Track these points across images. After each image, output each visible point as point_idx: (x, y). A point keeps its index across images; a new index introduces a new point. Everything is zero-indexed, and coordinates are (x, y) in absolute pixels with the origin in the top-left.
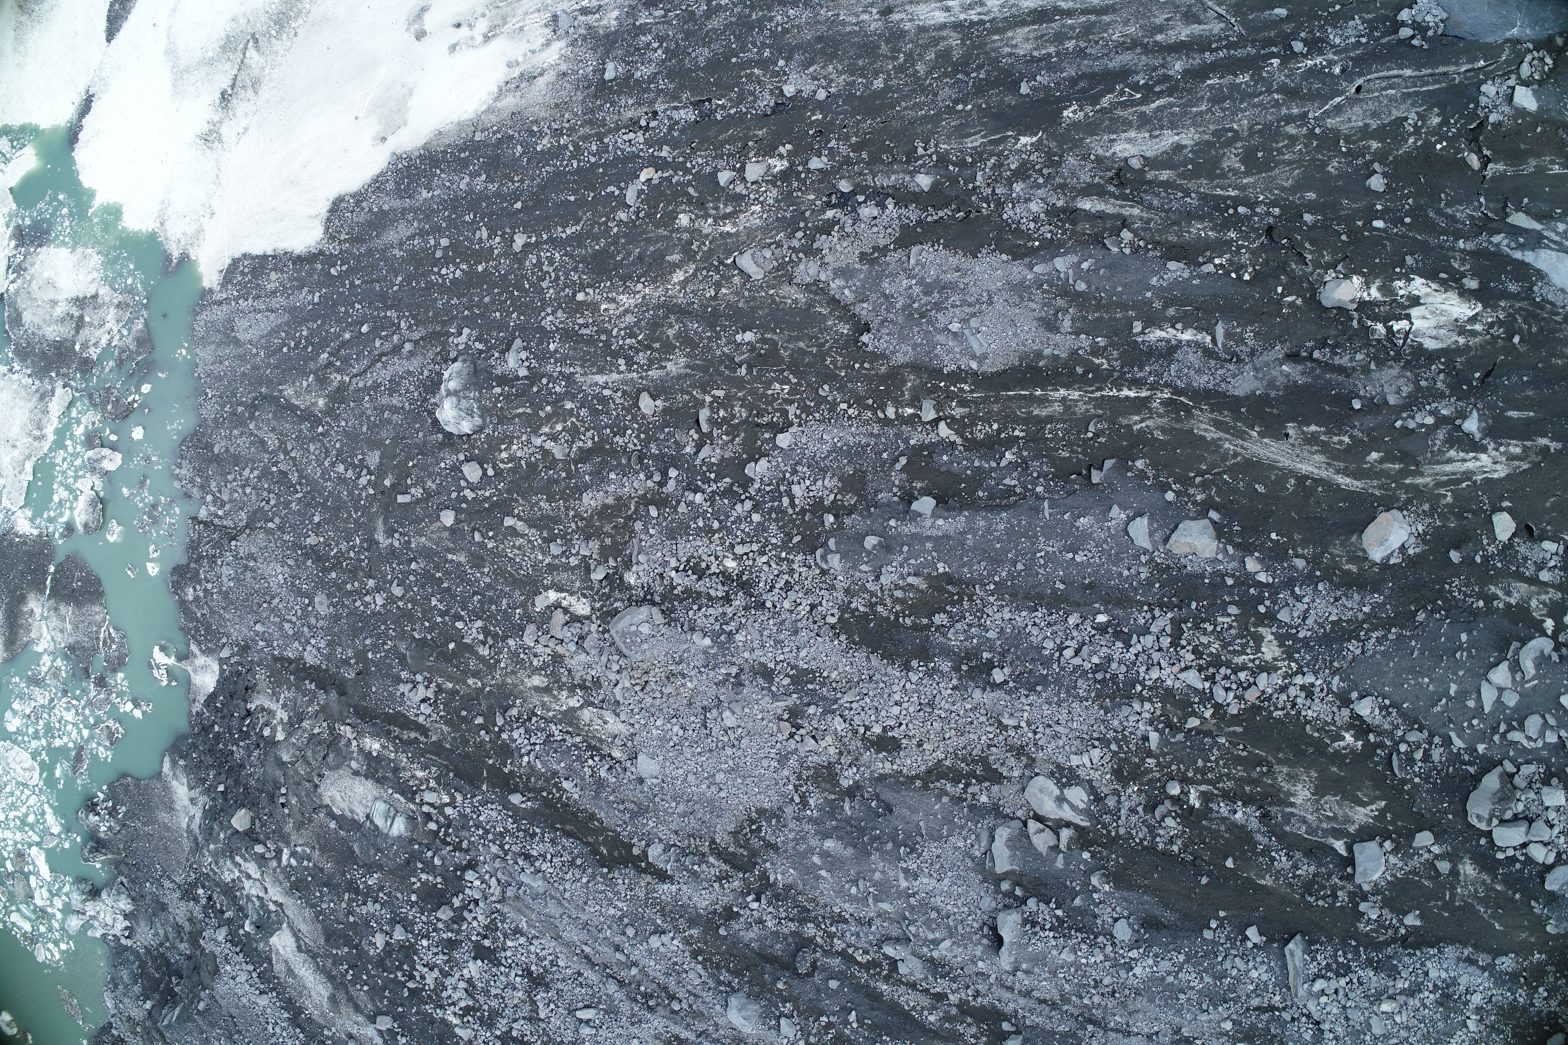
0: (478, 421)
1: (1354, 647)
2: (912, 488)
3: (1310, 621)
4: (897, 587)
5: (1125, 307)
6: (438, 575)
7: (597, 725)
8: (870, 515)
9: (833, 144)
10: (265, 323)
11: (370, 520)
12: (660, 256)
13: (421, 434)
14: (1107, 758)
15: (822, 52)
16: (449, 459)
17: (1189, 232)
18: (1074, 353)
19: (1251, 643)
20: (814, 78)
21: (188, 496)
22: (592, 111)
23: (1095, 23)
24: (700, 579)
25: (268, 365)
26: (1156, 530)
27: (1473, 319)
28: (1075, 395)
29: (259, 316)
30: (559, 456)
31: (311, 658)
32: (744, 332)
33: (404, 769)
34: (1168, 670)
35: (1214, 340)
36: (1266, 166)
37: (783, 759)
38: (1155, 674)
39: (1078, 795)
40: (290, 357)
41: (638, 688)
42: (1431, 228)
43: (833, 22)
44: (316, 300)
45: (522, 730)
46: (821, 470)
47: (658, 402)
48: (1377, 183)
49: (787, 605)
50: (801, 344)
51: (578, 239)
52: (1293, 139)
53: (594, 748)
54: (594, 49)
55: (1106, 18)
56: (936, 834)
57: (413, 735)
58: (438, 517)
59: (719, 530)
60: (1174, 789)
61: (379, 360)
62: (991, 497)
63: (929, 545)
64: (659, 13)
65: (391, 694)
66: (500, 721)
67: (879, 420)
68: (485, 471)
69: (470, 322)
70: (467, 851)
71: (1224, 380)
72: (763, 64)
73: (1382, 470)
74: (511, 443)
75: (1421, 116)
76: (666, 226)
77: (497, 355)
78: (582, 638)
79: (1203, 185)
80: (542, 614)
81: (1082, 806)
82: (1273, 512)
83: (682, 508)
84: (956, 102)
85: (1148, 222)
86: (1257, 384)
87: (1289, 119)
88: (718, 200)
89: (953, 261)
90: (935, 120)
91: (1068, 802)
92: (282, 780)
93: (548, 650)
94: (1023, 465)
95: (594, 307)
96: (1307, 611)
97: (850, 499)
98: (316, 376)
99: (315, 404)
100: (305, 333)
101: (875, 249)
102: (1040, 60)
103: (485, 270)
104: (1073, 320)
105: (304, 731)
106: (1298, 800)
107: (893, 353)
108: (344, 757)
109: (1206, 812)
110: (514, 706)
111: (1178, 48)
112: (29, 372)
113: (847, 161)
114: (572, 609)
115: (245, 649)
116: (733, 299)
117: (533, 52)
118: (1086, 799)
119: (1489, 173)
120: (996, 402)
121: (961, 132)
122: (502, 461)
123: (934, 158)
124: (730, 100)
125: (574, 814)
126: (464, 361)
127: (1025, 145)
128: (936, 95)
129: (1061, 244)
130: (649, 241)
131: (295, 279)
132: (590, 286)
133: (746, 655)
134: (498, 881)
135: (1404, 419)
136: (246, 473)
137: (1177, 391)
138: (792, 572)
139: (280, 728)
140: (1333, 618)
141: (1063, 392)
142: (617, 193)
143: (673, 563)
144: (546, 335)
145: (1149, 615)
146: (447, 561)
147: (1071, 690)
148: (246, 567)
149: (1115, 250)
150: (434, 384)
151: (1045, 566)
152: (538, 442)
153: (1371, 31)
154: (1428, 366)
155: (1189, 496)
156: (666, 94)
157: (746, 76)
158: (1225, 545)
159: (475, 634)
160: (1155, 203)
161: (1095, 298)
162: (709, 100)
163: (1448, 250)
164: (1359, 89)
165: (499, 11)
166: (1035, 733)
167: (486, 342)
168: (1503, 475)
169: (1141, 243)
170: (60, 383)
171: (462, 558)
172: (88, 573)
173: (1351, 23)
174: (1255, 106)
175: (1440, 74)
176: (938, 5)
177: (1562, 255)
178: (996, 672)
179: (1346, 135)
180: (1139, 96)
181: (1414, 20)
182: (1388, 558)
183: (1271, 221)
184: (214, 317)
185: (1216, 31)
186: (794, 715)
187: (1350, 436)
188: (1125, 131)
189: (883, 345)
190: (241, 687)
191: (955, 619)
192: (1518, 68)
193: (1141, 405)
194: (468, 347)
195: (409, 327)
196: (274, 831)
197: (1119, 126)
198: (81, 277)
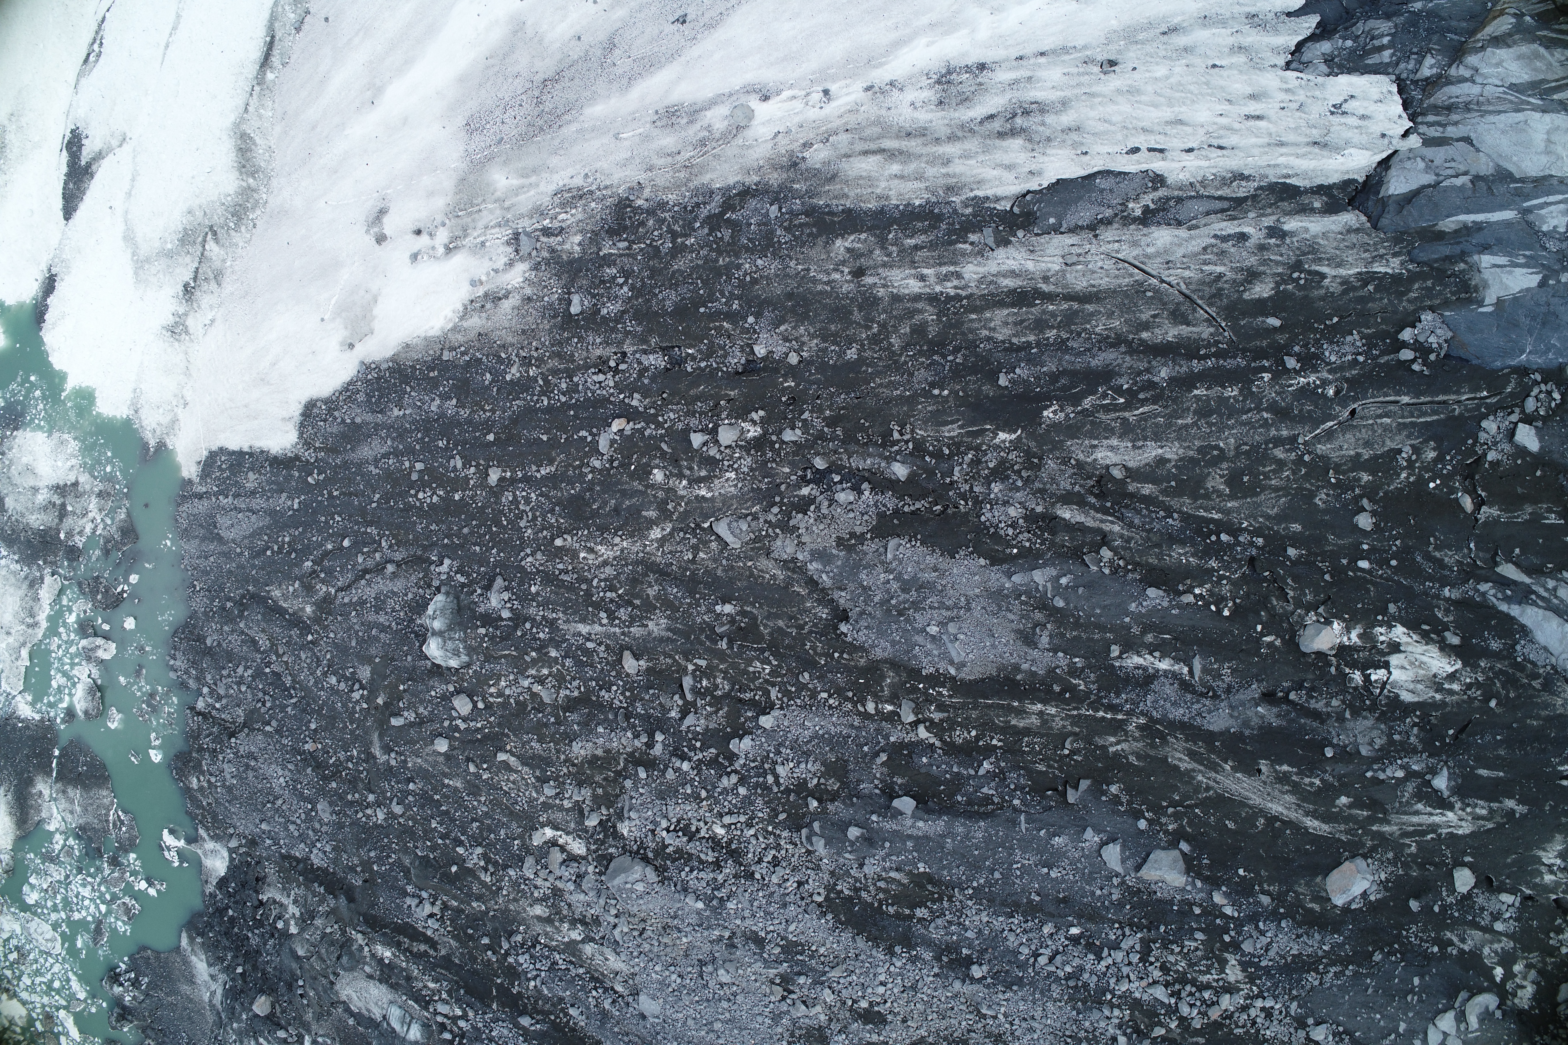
0: (465, 658)
1: (1312, 979)
2: (893, 783)
3: (1272, 953)
4: (880, 878)
5: (1102, 628)
6: (437, 797)
7: (598, 960)
8: (853, 805)
9: (806, 415)
10: (247, 524)
12: (637, 511)
13: (409, 658)
15: (793, 310)
16: (439, 688)
17: (1170, 556)
18: (1051, 671)
19: (1216, 965)
20: (786, 339)
21: (183, 685)
22: (560, 343)
23: (1076, 312)
24: (689, 841)
25: (253, 566)
26: (1128, 858)
27: (1452, 677)
28: (1053, 711)
29: (240, 516)
30: (547, 700)
31: (317, 860)
32: (724, 603)
33: (416, 978)
34: (1137, 984)
35: (1191, 672)
36: (1251, 491)
37: (776, 1018)
38: (1124, 987)
40: (274, 562)
41: (636, 933)
42: (1417, 573)
43: (803, 278)
44: (296, 506)
45: (527, 956)
46: (804, 753)
47: (642, 663)
48: (1365, 521)
49: (775, 879)
50: (781, 623)
51: (552, 480)
52: (1281, 464)
53: (597, 980)
54: (559, 276)
55: (1090, 308)
57: (423, 947)
58: (432, 743)
59: (707, 799)
61: (363, 577)
62: (969, 803)
63: (910, 844)
64: (623, 244)
65: (399, 907)
66: (505, 946)
67: (859, 714)
68: (475, 704)
69: (449, 551)
71: (1199, 714)
72: (732, 317)
73: (1351, 815)
74: (499, 679)
75: (1416, 450)
76: (641, 480)
77: (479, 591)
78: (580, 876)
79: (1186, 504)
80: (539, 848)
82: (1241, 848)
83: (670, 775)
84: (933, 385)
85: (1128, 540)
86: (1231, 722)
87: (1278, 442)
88: (691, 459)
89: (930, 560)
90: (911, 401)
92: (298, 972)
93: (548, 884)
94: (999, 776)
95: (573, 554)
96: (1270, 944)
97: (833, 785)
98: (302, 582)
99: (303, 609)
100: (287, 539)
101: (852, 535)
102: (1019, 349)
103: (462, 499)
104: (1051, 636)
105: (317, 928)
107: (873, 646)
108: (357, 961)
110: (517, 931)
111: (1164, 351)
112: (16, 557)
113: (821, 436)
114: (568, 847)
115: (253, 843)
116: (711, 565)
117: (496, 271)
119: (1482, 517)
120: (974, 708)
121: (938, 419)
122: (491, 695)
123: (911, 445)
124: (700, 351)
125: (582, 1039)
126: (447, 594)
127: (1004, 441)
128: (911, 375)
129: (1039, 555)
130: (624, 494)
131: (273, 482)
132: (568, 532)
133: (738, 922)
135: (1375, 771)
136: (240, 670)
137: (1151, 719)
138: (778, 848)
139: (292, 922)
140: (1294, 952)
141: (1040, 706)
142: (589, 439)
143: (664, 824)
144: (527, 577)
145: (1119, 932)
146: (444, 785)
147: (1045, 992)
148: (247, 766)
149: (1094, 568)
150: (420, 607)
151: (1021, 877)
152: (526, 683)
153: (1370, 349)
154: (1402, 719)
155: (1161, 825)
156: (634, 337)
157: (715, 328)
158: (1194, 878)
159: (476, 861)
160: (1136, 521)
161: (1073, 616)
162: (679, 348)
163: (1433, 597)
164: (1353, 413)
165: (459, 221)
166: (1012, 1024)
167: (468, 575)
168: (1467, 832)
169: (1121, 563)
170: (48, 570)
171: (458, 784)
172: (92, 758)
173: (1349, 338)
174: (1243, 424)
175: (1439, 403)
176: (913, 271)
177: (1549, 614)
178: (975, 968)
179: (1336, 464)
180: (1122, 400)
181: (1416, 341)
182: (1350, 903)
183: (1254, 552)
184: (196, 511)
185: (1205, 336)
186: (786, 981)
187: (1322, 780)
188: (1107, 438)
189: (862, 637)
190: (251, 877)
191: (936, 915)
192: (1523, 401)
193: (1117, 727)
194: (450, 578)
195: (390, 547)
196: (294, 1018)
197: (1101, 431)
198: (60, 464)
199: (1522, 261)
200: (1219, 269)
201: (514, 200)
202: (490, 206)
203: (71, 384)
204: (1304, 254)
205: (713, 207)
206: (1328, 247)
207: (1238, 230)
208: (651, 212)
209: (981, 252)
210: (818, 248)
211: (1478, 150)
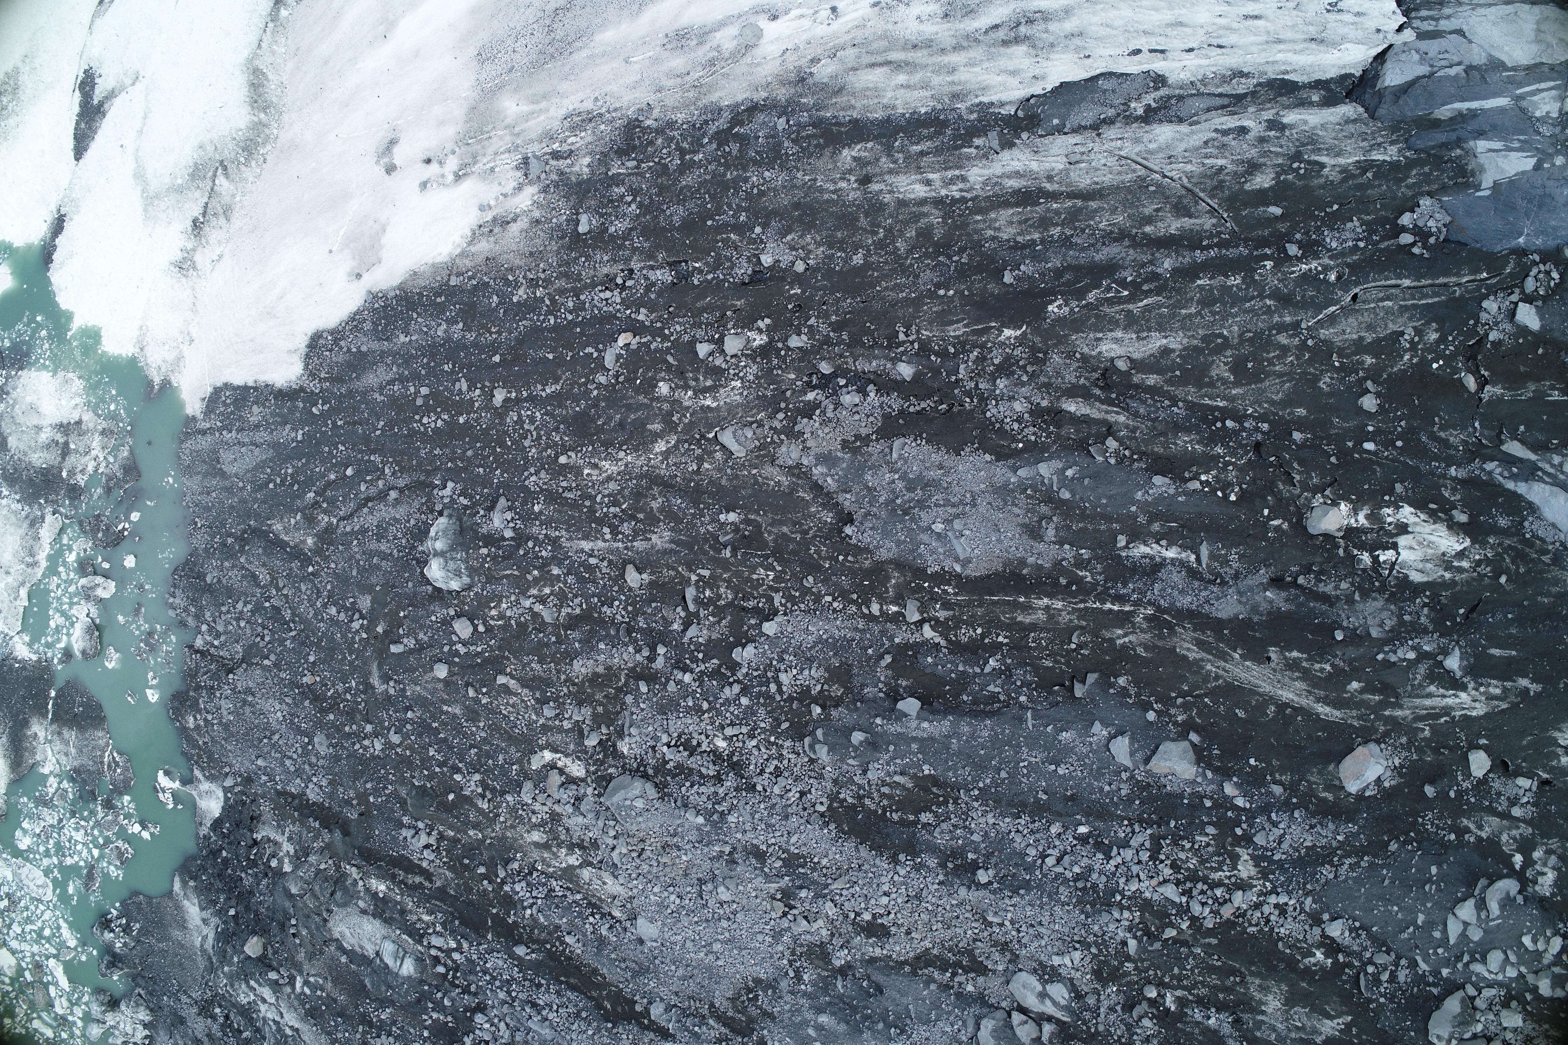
0: (466, 580)
1: (1327, 872)
2: (898, 685)
3: (1285, 846)
4: (884, 784)
5: (1109, 519)
6: (435, 725)
7: (596, 885)
8: (857, 709)
9: (812, 321)
10: (250, 458)
11: (365, 664)
12: (642, 425)
13: (410, 584)
14: (1088, 959)
15: (800, 220)
16: (440, 613)
17: (1176, 444)
18: (1057, 564)
19: (1228, 861)
20: (793, 248)
21: (183, 624)
22: (567, 264)
23: (1080, 210)
24: (691, 755)
25: (255, 500)
26: (1137, 751)
27: (1461, 555)
28: (1059, 605)
29: (243, 450)
30: (548, 619)
31: (313, 795)
32: (728, 512)
33: (411, 912)
34: (1147, 883)
35: (1198, 560)
36: (1256, 377)
37: (777, 935)
38: (1134, 886)
39: (1059, 992)
40: (277, 494)
41: (634, 854)
42: (1423, 453)
43: (811, 187)
44: (300, 438)
45: (523, 884)
46: (808, 659)
47: (644, 576)
48: (1369, 403)
49: (777, 790)
50: (785, 529)
51: (557, 398)
52: (1285, 349)
53: (595, 906)
54: (567, 197)
55: (1093, 204)
56: (924, 1017)
57: (418, 879)
58: (432, 669)
59: (709, 711)
60: (1152, 993)
61: (365, 505)
62: (975, 702)
63: (914, 746)
64: (632, 164)
65: (395, 839)
66: (502, 874)
67: (864, 616)
68: (475, 627)
69: (453, 475)
70: (475, 994)
71: (1207, 601)
72: (739, 229)
73: (1362, 700)
74: (500, 601)
75: (1418, 331)
76: (646, 393)
77: (482, 512)
78: (579, 799)
79: (1191, 393)
80: (538, 772)
81: (1063, 1002)
82: (1251, 737)
83: (672, 687)
84: (938, 286)
85: (1134, 430)
86: (1240, 608)
87: (1282, 328)
88: (696, 371)
89: (936, 458)
90: (917, 303)
91: (1050, 998)
92: (292, 911)
93: (546, 809)
94: (1005, 673)
95: (577, 471)
96: (1282, 836)
97: (837, 691)
98: (304, 514)
99: (304, 542)
100: (290, 471)
101: (858, 437)
102: (1024, 247)
103: (467, 422)
104: (1057, 529)
105: (311, 865)
106: (1269, 1009)
107: (877, 547)
108: (350, 896)
109: (1180, 1016)
110: (514, 859)
111: (1167, 243)
112: (18, 497)
113: (827, 341)
114: (567, 770)
115: (248, 780)
116: (716, 475)
117: (505, 196)
118: (1067, 996)
119: (1485, 396)
120: (980, 606)
121: (943, 319)
122: (492, 618)
123: (916, 345)
124: (707, 264)
125: (578, 968)
126: (450, 516)
127: (1009, 338)
128: (917, 277)
129: (1045, 448)
130: (629, 408)
131: (277, 415)
132: (573, 449)
133: (739, 836)
134: (507, 1025)
135: (1386, 653)
136: (240, 606)
137: (1159, 609)
138: (780, 758)
139: (286, 860)
140: (1309, 844)
141: (1046, 600)
142: (595, 355)
143: (665, 739)
144: (530, 496)
145: (1129, 829)
146: (442, 712)
147: (1053, 895)
148: (245, 702)
149: (1100, 459)
150: (422, 533)
151: (1028, 776)
152: (527, 603)
153: (1370, 235)
154: (1412, 600)
155: (1170, 716)
156: (642, 253)
157: (723, 240)
158: (1204, 769)
159: (473, 788)
160: (1142, 411)
161: (1079, 507)
162: (686, 262)
163: (1439, 477)
164: (1355, 298)
165: (469, 149)
166: (1019, 931)
167: (471, 497)
168: (1481, 713)
169: (1127, 453)
171: (457, 710)
172: (88, 698)
173: (1349, 225)
174: (1246, 311)
175: (1440, 285)
176: (919, 177)
177: (1556, 489)
178: (981, 872)
179: (1339, 348)
180: (1126, 293)
181: (1415, 225)
182: (1364, 790)
183: (1259, 437)
184: (199, 447)
185: (1207, 227)
186: (787, 896)
187: (1332, 665)
188: (1111, 330)
189: (866, 538)
190: (246, 816)
191: (941, 819)
192: (1523, 282)
193: (1124, 619)
194: (453, 501)
195: (393, 474)
196: (286, 959)
197: (1105, 324)
198: (64, 402)
199: (1516, 145)
200: (1221, 162)
201: (525, 126)
202: (500, 133)
203: (77, 324)
204: (1304, 145)
205: (722, 123)
206: (1327, 137)
207: (1238, 124)
208: (659, 131)
209: (986, 155)
210: (825, 159)
211: (1470, 42)
